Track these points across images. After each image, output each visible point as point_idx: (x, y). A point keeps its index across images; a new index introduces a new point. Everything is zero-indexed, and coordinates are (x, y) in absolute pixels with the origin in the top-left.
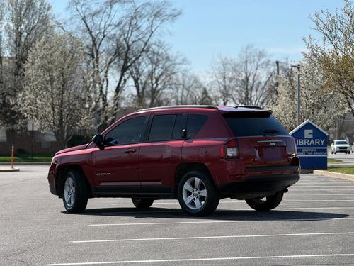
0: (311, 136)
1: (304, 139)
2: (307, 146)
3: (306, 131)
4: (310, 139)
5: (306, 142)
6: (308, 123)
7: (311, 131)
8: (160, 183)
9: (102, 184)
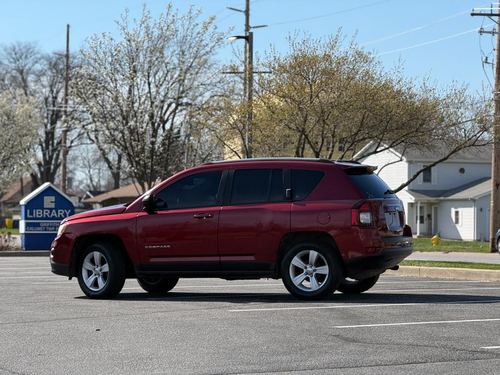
0: (53, 206)
1: (43, 209)
2: (47, 218)
3: (45, 198)
4: (51, 210)
5: (46, 213)
6: (49, 188)
7: (53, 199)
8: (252, 258)
9: (152, 260)
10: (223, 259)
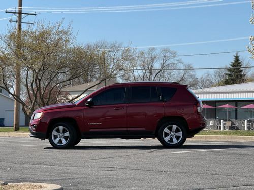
8: (144, 129)
9: (91, 130)
10: (129, 129)
